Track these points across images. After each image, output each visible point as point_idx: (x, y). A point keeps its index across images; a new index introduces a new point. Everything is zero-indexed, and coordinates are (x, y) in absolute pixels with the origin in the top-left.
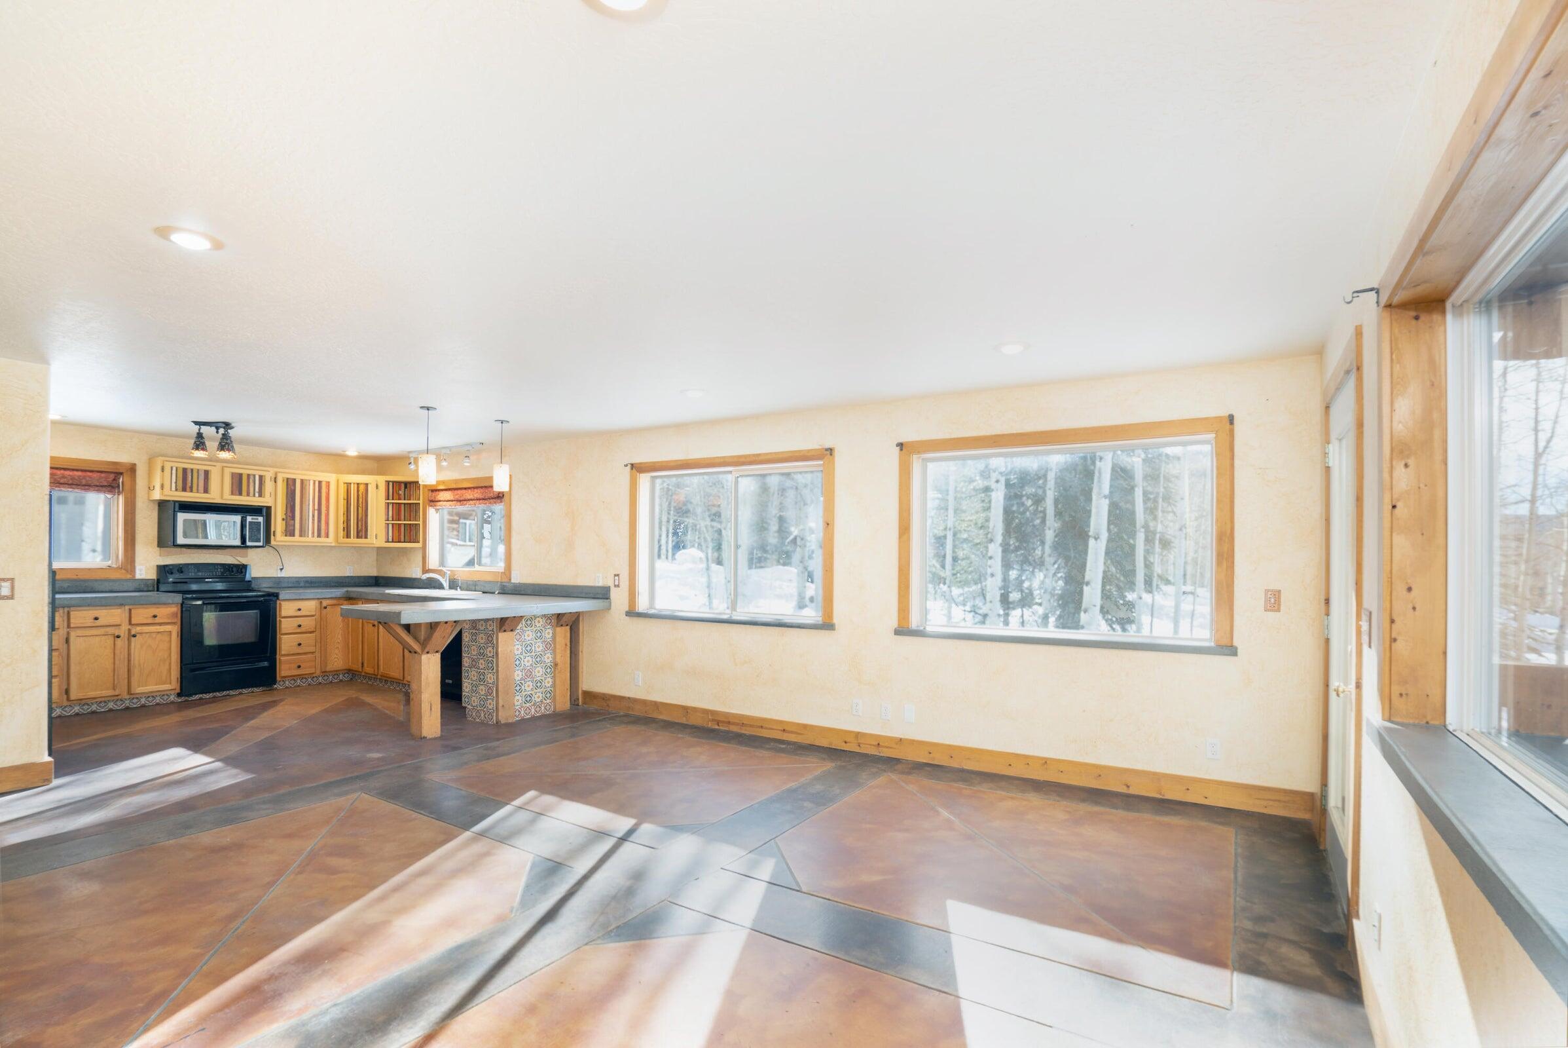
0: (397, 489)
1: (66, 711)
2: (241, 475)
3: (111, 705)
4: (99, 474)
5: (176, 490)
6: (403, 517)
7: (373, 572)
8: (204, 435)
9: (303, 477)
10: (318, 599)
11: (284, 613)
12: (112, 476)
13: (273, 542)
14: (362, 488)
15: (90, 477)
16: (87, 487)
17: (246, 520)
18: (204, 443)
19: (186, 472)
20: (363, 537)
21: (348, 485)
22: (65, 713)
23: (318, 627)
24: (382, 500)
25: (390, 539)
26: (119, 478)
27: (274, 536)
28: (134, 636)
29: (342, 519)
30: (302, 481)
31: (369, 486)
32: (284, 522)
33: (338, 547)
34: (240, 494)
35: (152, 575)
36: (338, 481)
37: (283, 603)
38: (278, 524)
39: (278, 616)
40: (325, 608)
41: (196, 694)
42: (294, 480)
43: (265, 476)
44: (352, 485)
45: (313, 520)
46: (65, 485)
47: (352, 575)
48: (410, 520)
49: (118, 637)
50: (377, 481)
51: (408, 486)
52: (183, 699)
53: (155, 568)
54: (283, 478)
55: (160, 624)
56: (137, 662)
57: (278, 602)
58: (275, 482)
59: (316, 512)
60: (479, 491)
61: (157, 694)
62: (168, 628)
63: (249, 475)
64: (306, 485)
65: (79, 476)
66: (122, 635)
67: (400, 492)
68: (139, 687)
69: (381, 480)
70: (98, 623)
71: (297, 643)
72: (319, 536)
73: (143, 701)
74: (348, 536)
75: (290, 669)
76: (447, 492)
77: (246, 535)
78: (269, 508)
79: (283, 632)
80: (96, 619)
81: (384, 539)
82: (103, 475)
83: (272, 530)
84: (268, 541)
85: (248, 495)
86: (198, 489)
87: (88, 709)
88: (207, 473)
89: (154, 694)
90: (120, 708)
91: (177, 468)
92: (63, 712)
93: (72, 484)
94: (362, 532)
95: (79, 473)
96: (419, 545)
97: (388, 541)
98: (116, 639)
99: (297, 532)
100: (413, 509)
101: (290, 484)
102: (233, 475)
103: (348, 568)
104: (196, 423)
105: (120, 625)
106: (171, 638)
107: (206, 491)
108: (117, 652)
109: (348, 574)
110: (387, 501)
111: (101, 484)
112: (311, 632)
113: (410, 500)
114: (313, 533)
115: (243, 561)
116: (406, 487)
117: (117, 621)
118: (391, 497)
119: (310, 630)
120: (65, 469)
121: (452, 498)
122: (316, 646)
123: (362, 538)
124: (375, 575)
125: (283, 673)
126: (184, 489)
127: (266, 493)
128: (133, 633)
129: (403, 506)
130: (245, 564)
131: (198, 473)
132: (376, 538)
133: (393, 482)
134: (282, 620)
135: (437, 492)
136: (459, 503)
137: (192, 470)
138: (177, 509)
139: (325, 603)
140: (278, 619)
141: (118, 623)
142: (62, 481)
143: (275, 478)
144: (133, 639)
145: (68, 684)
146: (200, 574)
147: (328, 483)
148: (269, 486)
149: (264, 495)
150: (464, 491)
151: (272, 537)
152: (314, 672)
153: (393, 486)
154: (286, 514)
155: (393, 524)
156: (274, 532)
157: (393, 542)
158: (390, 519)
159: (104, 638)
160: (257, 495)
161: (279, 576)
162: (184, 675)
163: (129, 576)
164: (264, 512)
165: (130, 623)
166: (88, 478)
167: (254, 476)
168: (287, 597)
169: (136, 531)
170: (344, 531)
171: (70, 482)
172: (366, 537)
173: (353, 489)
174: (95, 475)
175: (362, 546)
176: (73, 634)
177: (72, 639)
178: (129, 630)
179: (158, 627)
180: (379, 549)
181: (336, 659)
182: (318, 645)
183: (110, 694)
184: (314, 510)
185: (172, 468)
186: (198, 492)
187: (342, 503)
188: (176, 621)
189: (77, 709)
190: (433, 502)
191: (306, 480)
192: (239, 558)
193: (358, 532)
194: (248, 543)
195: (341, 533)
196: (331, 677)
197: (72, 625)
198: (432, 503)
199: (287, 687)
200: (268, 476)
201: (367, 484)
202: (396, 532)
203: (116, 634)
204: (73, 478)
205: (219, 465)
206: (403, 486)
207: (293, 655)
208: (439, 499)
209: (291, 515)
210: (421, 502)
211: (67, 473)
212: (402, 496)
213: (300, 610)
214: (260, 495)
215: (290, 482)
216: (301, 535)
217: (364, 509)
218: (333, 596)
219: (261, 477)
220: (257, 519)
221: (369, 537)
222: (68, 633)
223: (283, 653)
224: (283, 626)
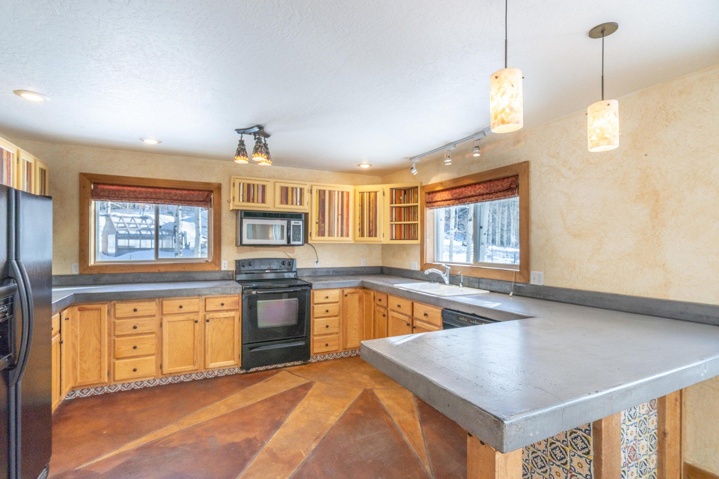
0: (399, 195)
1: (162, 381)
2: (287, 188)
3: (194, 376)
4: (198, 192)
5: (243, 201)
6: (403, 219)
7: (379, 263)
8: (245, 143)
9: (331, 189)
10: (341, 288)
11: (316, 301)
12: (206, 193)
13: (310, 242)
14: (372, 195)
15: (192, 194)
16: (191, 202)
17: (290, 224)
18: (245, 149)
19: (250, 187)
20: (374, 235)
21: (362, 193)
22: (162, 383)
23: (341, 312)
24: (388, 205)
25: (394, 237)
26: (211, 195)
27: (311, 236)
28: (208, 321)
29: (358, 221)
30: (330, 192)
31: (378, 193)
32: (318, 225)
33: (356, 244)
34: (287, 203)
35: (233, 268)
36: (355, 191)
37: (315, 292)
38: (313, 228)
39: (311, 303)
40: (346, 296)
41: (253, 367)
42: (324, 191)
43: (304, 189)
44: (365, 194)
45: (338, 223)
46: (176, 201)
47: (364, 265)
48: (409, 221)
49: (196, 322)
50: (383, 189)
51: (407, 192)
52: (244, 371)
53: (234, 262)
54: (316, 190)
55: (227, 311)
56: (210, 343)
57: (312, 291)
58: (311, 193)
59: (340, 217)
60: (481, 186)
61: (226, 368)
62: (232, 314)
63: (292, 188)
64: (333, 195)
65: (185, 194)
66: (199, 321)
67: (401, 198)
68: (211, 362)
69: (387, 187)
70: (182, 310)
71: (325, 325)
72: (342, 235)
73: (216, 373)
74: (362, 235)
75: (320, 347)
76: (444, 192)
77: (290, 235)
78: (306, 214)
79: (316, 316)
80: (181, 307)
81: (389, 238)
82: (201, 193)
83: (309, 231)
84: (306, 241)
85: (292, 204)
86: (258, 201)
87: (178, 379)
88: (264, 187)
89: (224, 368)
90: (200, 378)
91: (243, 184)
92: (160, 382)
93: (181, 200)
94: (373, 232)
95: (186, 192)
96: (418, 242)
97: (392, 239)
98: (195, 323)
99: (327, 233)
100: (411, 211)
101: (322, 193)
102: (282, 188)
103: (362, 260)
104: (238, 131)
105: (198, 312)
106: (234, 322)
107: (263, 201)
108: (196, 334)
109: (362, 265)
110: (392, 205)
111: (199, 200)
112: (336, 316)
113: (409, 203)
114: (338, 234)
115: (292, 256)
116: (405, 193)
117: (196, 309)
118: (394, 202)
119: (335, 314)
120: (177, 189)
121: (450, 197)
122: (339, 327)
123: (372, 236)
124: (381, 265)
125: (316, 350)
126: (248, 201)
127: (305, 203)
128: (207, 318)
129: (403, 209)
130: (293, 258)
131: (258, 187)
132: (383, 237)
133: (396, 189)
134: (314, 306)
135: (434, 194)
136: (457, 202)
137: (254, 185)
138: (243, 216)
139: (346, 291)
140: (311, 305)
141: (197, 310)
142: (175, 198)
143: (311, 190)
144: (207, 323)
145: (162, 361)
146: (262, 266)
147: (348, 193)
148: (306, 196)
149: (304, 204)
150: (463, 189)
151: (309, 237)
152: (337, 349)
153: (396, 192)
154: (319, 219)
155: (396, 224)
156: (311, 233)
157: (396, 239)
158: (394, 220)
159: (186, 322)
160: (298, 203)
161: (316, 267)
162: (243, 353)
163: (217, 269)
164: (304, 217)
165: (205, 311)
166: (191, 196)
167: (296, 188)
168: (318, 287)
169: (222, 235)
170: (359, 231)
171: (180, 198)
172: (376, 236)
173: (366, 196)
174: (196, 193)
175: (372, 243)
176: (165, 320)
177: (164, 324)
178: (205, 316)
179: (225, 313)
180: (383, 245)
181: (354, 338)
182: (341, 327)
183: (191, 369)
184: (338, 215)
185: (240, 184)
186: (258, 203)
187: (358, 208)
188: (237, 308)
189: (170, 379)
190: (430, 203)
191: (333, 191)
192: (289, 254)
193: (370, 232)
194: (292, 243)
195: (358, 233)
196: (350, 352)
197: (164, 313)
198: (429, 205)
199: (318, 361)
200: (306, 188)
201: (376, 192)
202: (398, 231)
203: (195, 320)
204: (181, 196)
205: (272, 181)
206: (403, 192)
207: (323, 335)
208: (437, 200)
209: (322, 219)
210: (419, 204)
211: (179, 192)
212: (403, 201)
213: (327, 297)
214: (301, 204)
215: (321, 193)
216: (329, 236)
217: (374, 213)
218: (352, 285)
219: (301, 189)
220: (298, 223)
221: (378, 235)
222: (162, 319)
223: (315, 333)
224: (315, 311)
